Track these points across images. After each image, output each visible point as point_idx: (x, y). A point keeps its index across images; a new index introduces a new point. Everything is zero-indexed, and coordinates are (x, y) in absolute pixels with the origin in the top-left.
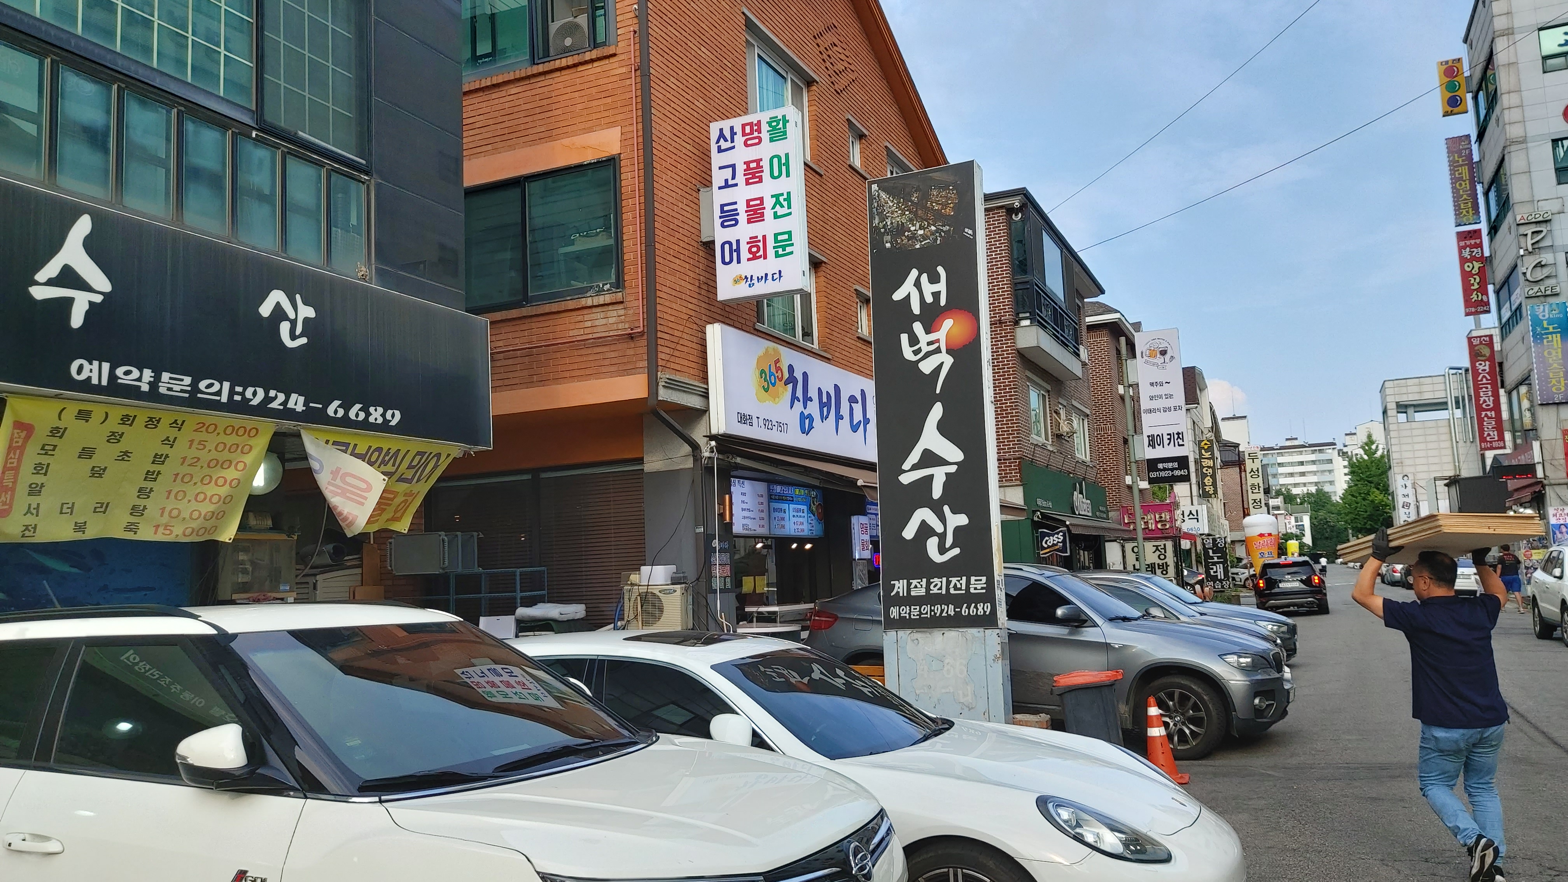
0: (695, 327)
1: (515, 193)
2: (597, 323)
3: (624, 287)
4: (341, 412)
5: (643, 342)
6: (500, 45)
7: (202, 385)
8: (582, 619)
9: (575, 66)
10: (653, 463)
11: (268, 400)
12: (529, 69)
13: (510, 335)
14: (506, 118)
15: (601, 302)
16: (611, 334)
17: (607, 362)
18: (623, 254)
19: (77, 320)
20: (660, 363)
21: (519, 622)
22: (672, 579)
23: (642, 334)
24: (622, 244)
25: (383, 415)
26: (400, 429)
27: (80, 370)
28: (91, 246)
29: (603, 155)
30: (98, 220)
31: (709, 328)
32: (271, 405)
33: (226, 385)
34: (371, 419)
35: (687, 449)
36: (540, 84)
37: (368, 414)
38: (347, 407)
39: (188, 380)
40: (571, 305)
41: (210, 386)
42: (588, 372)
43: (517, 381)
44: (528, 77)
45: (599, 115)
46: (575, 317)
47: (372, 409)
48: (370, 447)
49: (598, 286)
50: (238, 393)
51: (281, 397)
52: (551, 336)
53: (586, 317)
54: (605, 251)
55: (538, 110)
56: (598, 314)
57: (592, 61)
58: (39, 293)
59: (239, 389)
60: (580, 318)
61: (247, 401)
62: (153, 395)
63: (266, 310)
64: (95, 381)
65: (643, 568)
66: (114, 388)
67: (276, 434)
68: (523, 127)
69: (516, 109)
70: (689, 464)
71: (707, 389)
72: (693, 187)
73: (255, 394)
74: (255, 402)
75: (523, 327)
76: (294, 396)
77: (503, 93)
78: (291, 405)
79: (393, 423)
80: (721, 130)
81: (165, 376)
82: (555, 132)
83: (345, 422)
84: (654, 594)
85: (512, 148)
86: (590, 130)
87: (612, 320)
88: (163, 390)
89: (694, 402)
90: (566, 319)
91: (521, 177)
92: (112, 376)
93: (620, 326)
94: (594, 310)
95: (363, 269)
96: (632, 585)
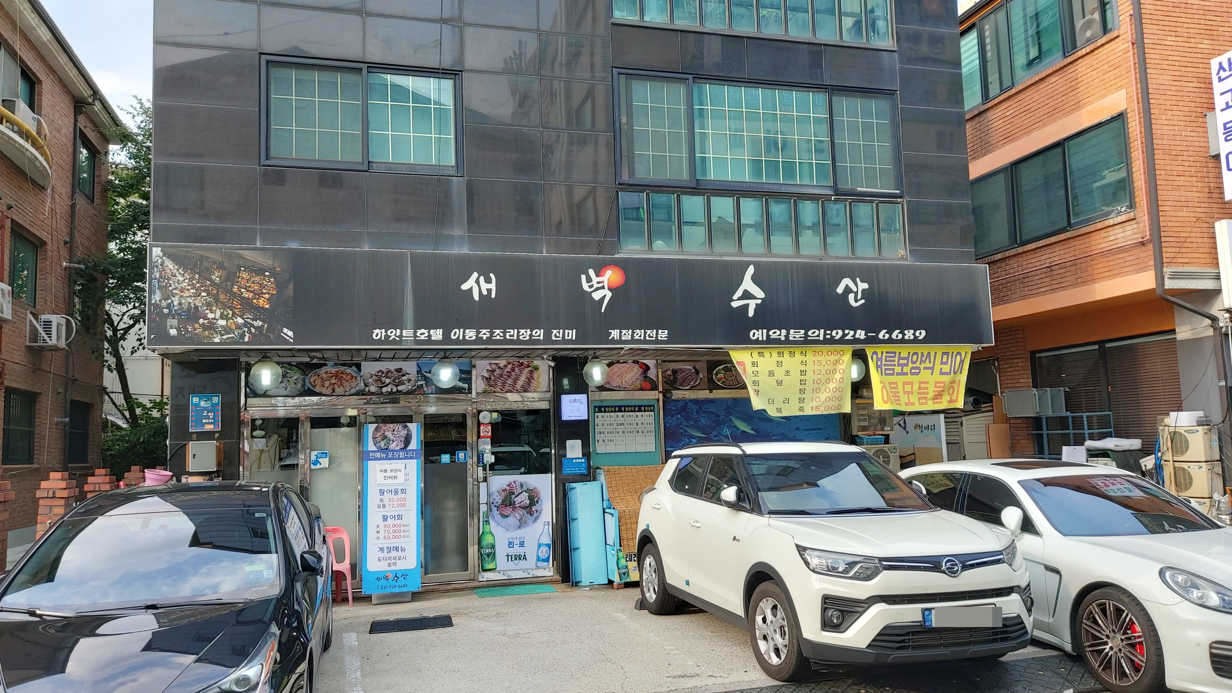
0: (1205, 225)
1: (1059, 150)
2: (1118, 236)
3: (1135, 208)
4: (887, 336)
5: (1151, 246)
6: (1045, 48)
7: (810, 333)
8: (1139, 450)
9: (1092, 51)
10: (1183, 333)
11: (844, 335)
12: (1062, 62)
13: (1062, 252)
14: (1051, 100)
15: (1120, 221)
16: (1129, 243)
17: (1127, 264)
18: (1133, 183)
19: (751, 313)
20: (1165, 260)
21: (1088, 450)
22: (1197, 422)
23: (1150, 241)
24: (1132, 175)
25: (914, 334)
26: (925, 341)
27: (754, 336)
28: (754, 279)
29: (1114, 112)
30: (757, 265)
31: (1218, 224)
32: (846, 338)
33: (822, 331)
34: (906, 337)
35: (1208, 322)
36: (1070, 71)
37: (904, 335)
38: (890, 333)
39: (803, 332)
40: (1099, 226)
41: (814, 333)
42: (1114, 273)
43: (1068, 284)
44: (1062, 68)
45: (1110, 84)
46: (1103, 234)
47: (906, 332)
48: (909, 353)
49: (1117, 209)
50: (829, 334)
51: (852, 333)
52: (1088, 249)
53: (1111, 233)
54: (1121, 181)
55: (1070, 90)
56: (1118, 230)
57: (1103, 45)
58: (735, 304)
59: (828, 332)
60: (1106, 234)
61: (833, 337)
62: (787, 341)
63: (840, 290)
64: (760, 339)
65: (1171, 413)
66: (769, 341)
67: (853, 351)
68: (1060, 104)
69: (1056, 93)
70: (1211, 332)
71: (1219, 273)
72: (1200, 115)
73: (837, 333)
74: (838, 337)
75: (1069, 245)
76: (859, 331)
77: (1047, 84)
78: (857, 336)
79: (921, 338)
80: (1220, 63)
81: (792, 331)
82: (1081, 103)
83: (890, 341)
84: (1180, 434)
85: (1055, 120)
86: (1105, 96)
87: (1128, 233)
88: (791, 338)
89: (1207, 284)
90: (1097, 237)
91: (1060, 140)
92: (768, 336)
93: (1135, 236)
94: (1116, 227)
95: (902, 252)
96: (1165, 426)
